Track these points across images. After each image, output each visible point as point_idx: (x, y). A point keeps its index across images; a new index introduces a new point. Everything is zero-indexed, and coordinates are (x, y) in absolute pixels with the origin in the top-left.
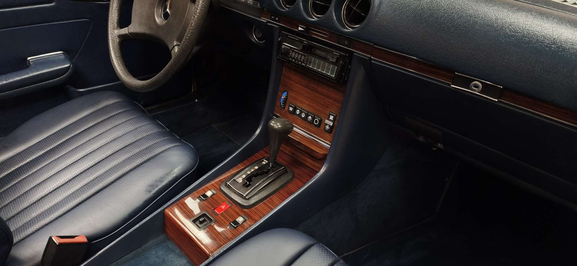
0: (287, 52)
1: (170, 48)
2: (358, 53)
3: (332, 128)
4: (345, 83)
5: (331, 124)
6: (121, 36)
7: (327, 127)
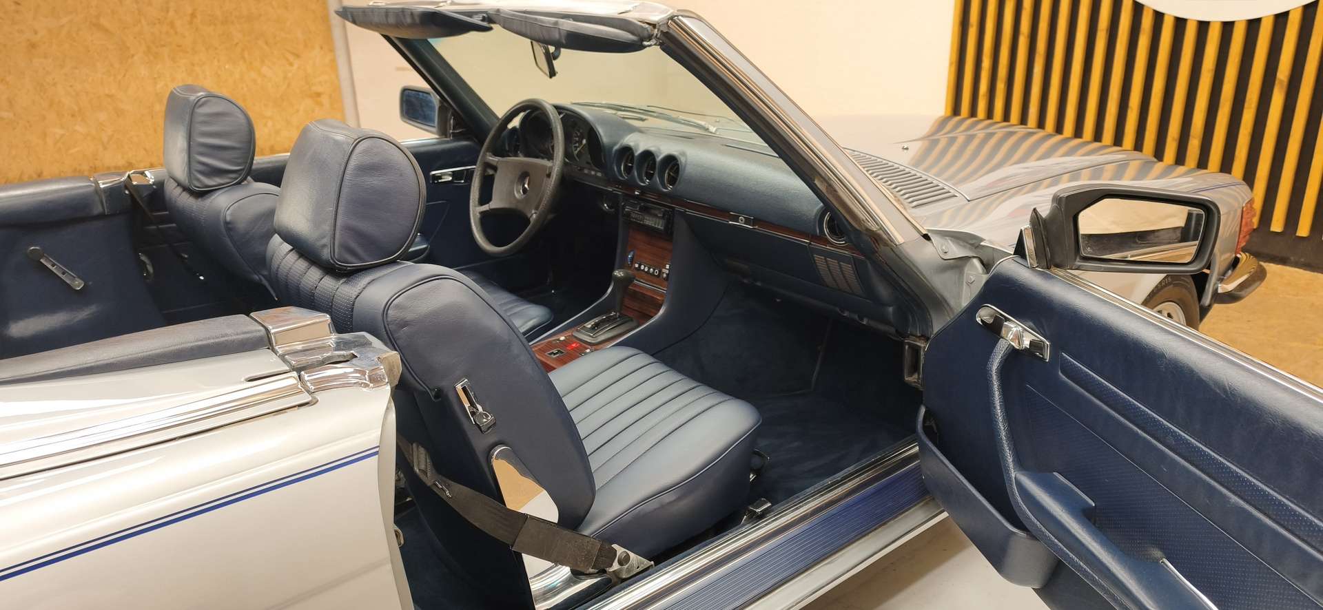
0: (628, 215)
1: (529, 216)
2: (678, 208)
3: (668, 275)
4: (672, 234)
5: (667, 272)
6: (482, 213)
7: (665, 275)
